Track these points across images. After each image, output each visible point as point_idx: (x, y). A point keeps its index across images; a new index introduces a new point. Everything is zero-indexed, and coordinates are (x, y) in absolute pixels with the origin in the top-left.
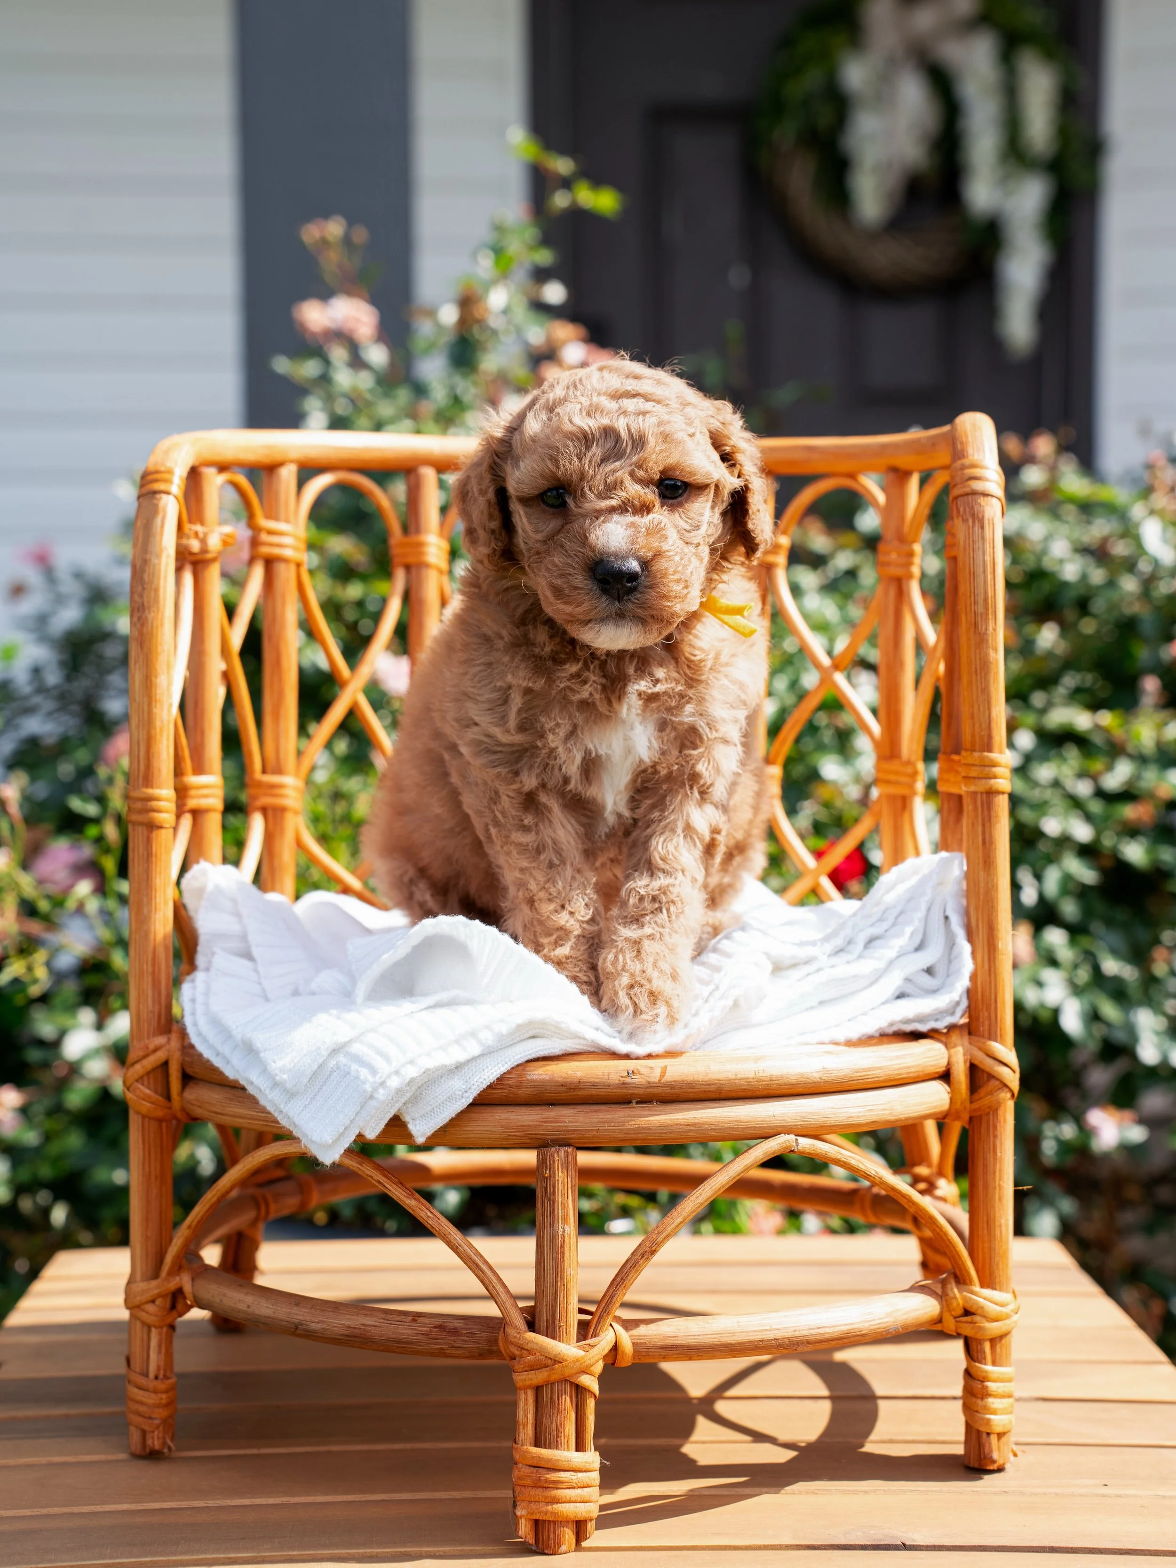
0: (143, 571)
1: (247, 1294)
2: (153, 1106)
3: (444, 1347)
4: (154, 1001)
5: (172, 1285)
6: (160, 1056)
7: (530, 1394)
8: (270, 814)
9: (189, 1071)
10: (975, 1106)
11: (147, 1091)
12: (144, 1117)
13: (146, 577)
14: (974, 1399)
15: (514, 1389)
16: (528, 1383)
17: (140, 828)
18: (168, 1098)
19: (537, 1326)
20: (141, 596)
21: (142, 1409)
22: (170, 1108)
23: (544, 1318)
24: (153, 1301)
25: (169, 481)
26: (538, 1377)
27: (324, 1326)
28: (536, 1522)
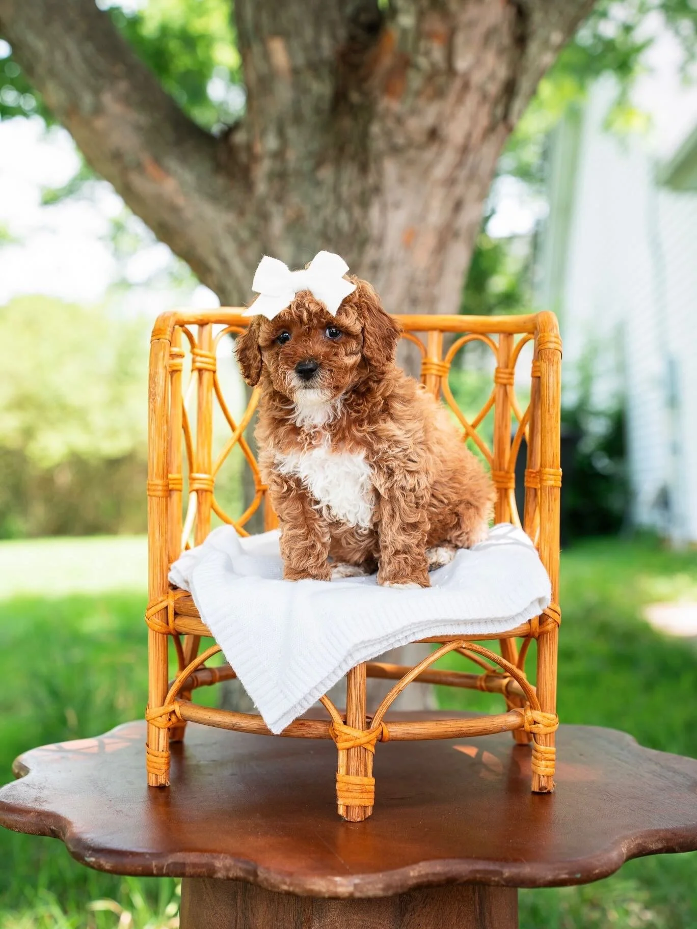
0: (154, 377)
1: (209, 711)
2: (160, 627)
3: (304, 733)
4: (161, 579)
5: (171, 708)
6: (164, 604)
7: (345, 751)
8: (200, 492)
9: (178, 611)
10: (541, 630)
11: (157, 620)
12: (156, 632)
13: (156, 379)
14: (537, 761)
15: (336, 751)
16: (344, 747)
17: (154, 498)
18: (168, 624)
19: (348, 723)
20: (154, 389)
21: (155, 765)
22: (169, 628)
23: (351, 719)
24: (161, 716)
25: (165, 334)
26: (348, 745)
27: (247, 725)
28: (347, 807)
